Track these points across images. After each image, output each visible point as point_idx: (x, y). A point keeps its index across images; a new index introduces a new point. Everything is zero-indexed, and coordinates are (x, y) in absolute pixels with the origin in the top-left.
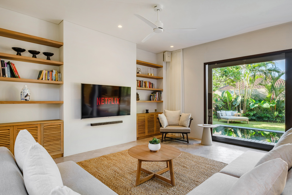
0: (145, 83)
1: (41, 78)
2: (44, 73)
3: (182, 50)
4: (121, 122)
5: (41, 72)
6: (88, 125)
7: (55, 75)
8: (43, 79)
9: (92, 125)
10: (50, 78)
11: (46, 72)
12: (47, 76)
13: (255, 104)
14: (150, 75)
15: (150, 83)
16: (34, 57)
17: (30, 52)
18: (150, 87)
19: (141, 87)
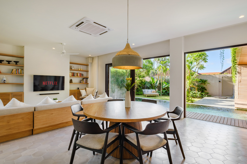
0: (77, 74)
1: (12, 73)
2: (14, 70)
3: (97, 57)
4: (59, 93)
5: (13, 70)
6: (38, 95)
7: (20, 71)
8: (14, 73)
9: (40, 94)
10: (17, 72)
11: (15, 70)
12: (16, 72)
13: (166, 85)
14: (80, 69)
15: (80, 74)
16: (9, 63)
17: (7, 61)
18: (80, 76)
19: (74, 76)
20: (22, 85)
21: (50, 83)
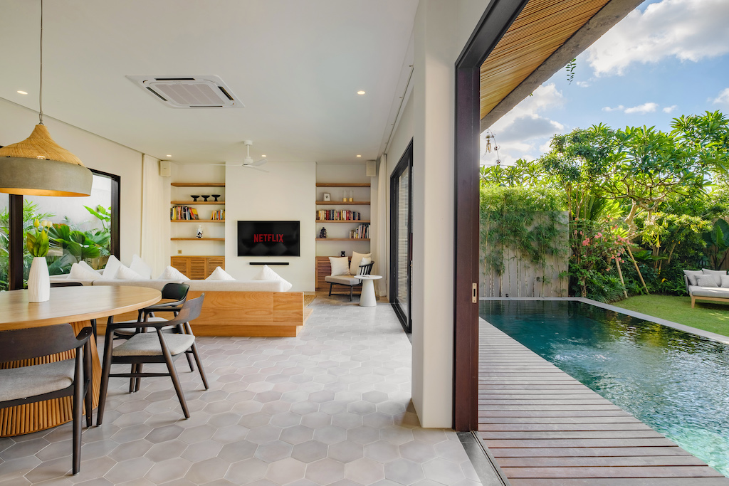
0: (339, 213)
1: (211, 218)
2: (214, 212)
4: (288, 264)
5: (212, 212)
6: (247, 264)
7: (222, 214)
8: (214, 219)
9: (251, 264)
10: (219, 217)
11: (216, 212)
12: (216, 216)
14: (345, 200)
15: (349, 212)
16: (206, 200)
17: (203, 196)
18: (348, 219)
19: (330, 219)
20: (222, 241)
21: (269, 238)
